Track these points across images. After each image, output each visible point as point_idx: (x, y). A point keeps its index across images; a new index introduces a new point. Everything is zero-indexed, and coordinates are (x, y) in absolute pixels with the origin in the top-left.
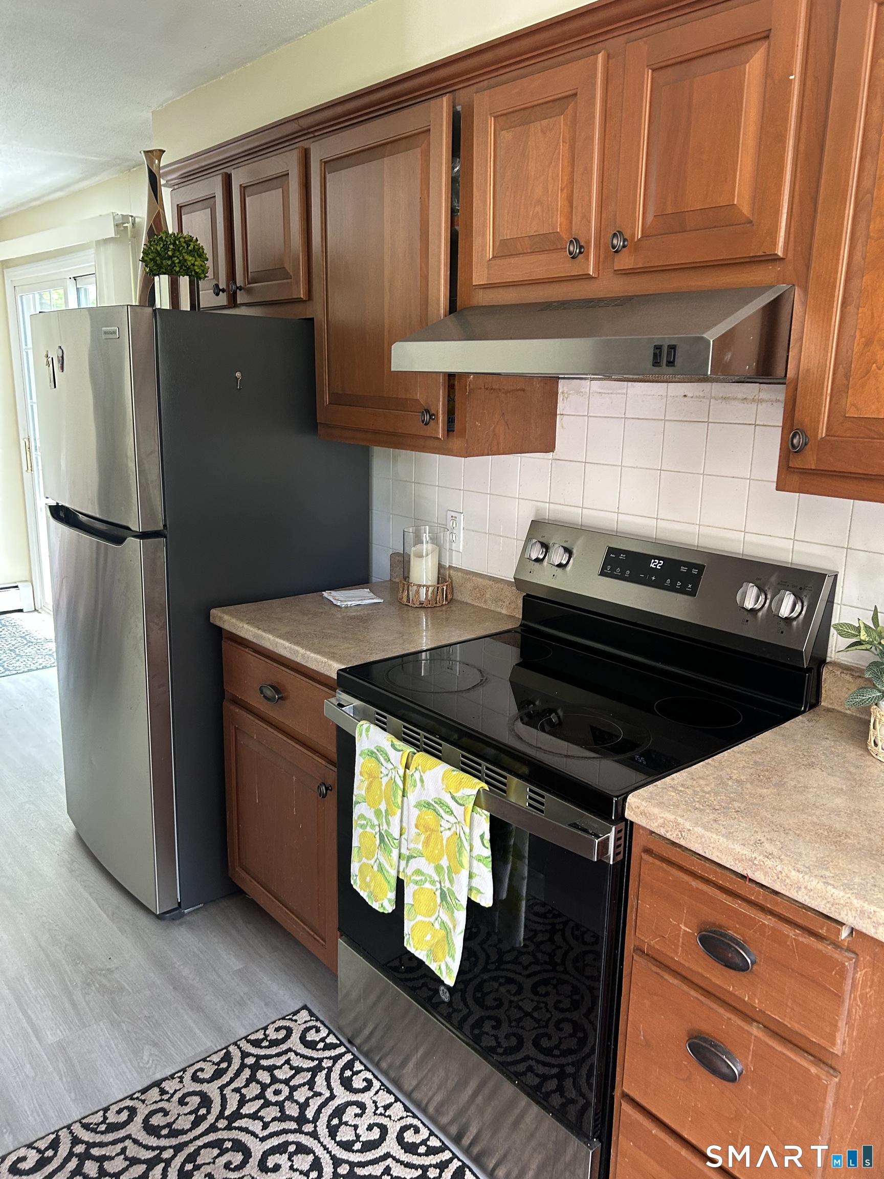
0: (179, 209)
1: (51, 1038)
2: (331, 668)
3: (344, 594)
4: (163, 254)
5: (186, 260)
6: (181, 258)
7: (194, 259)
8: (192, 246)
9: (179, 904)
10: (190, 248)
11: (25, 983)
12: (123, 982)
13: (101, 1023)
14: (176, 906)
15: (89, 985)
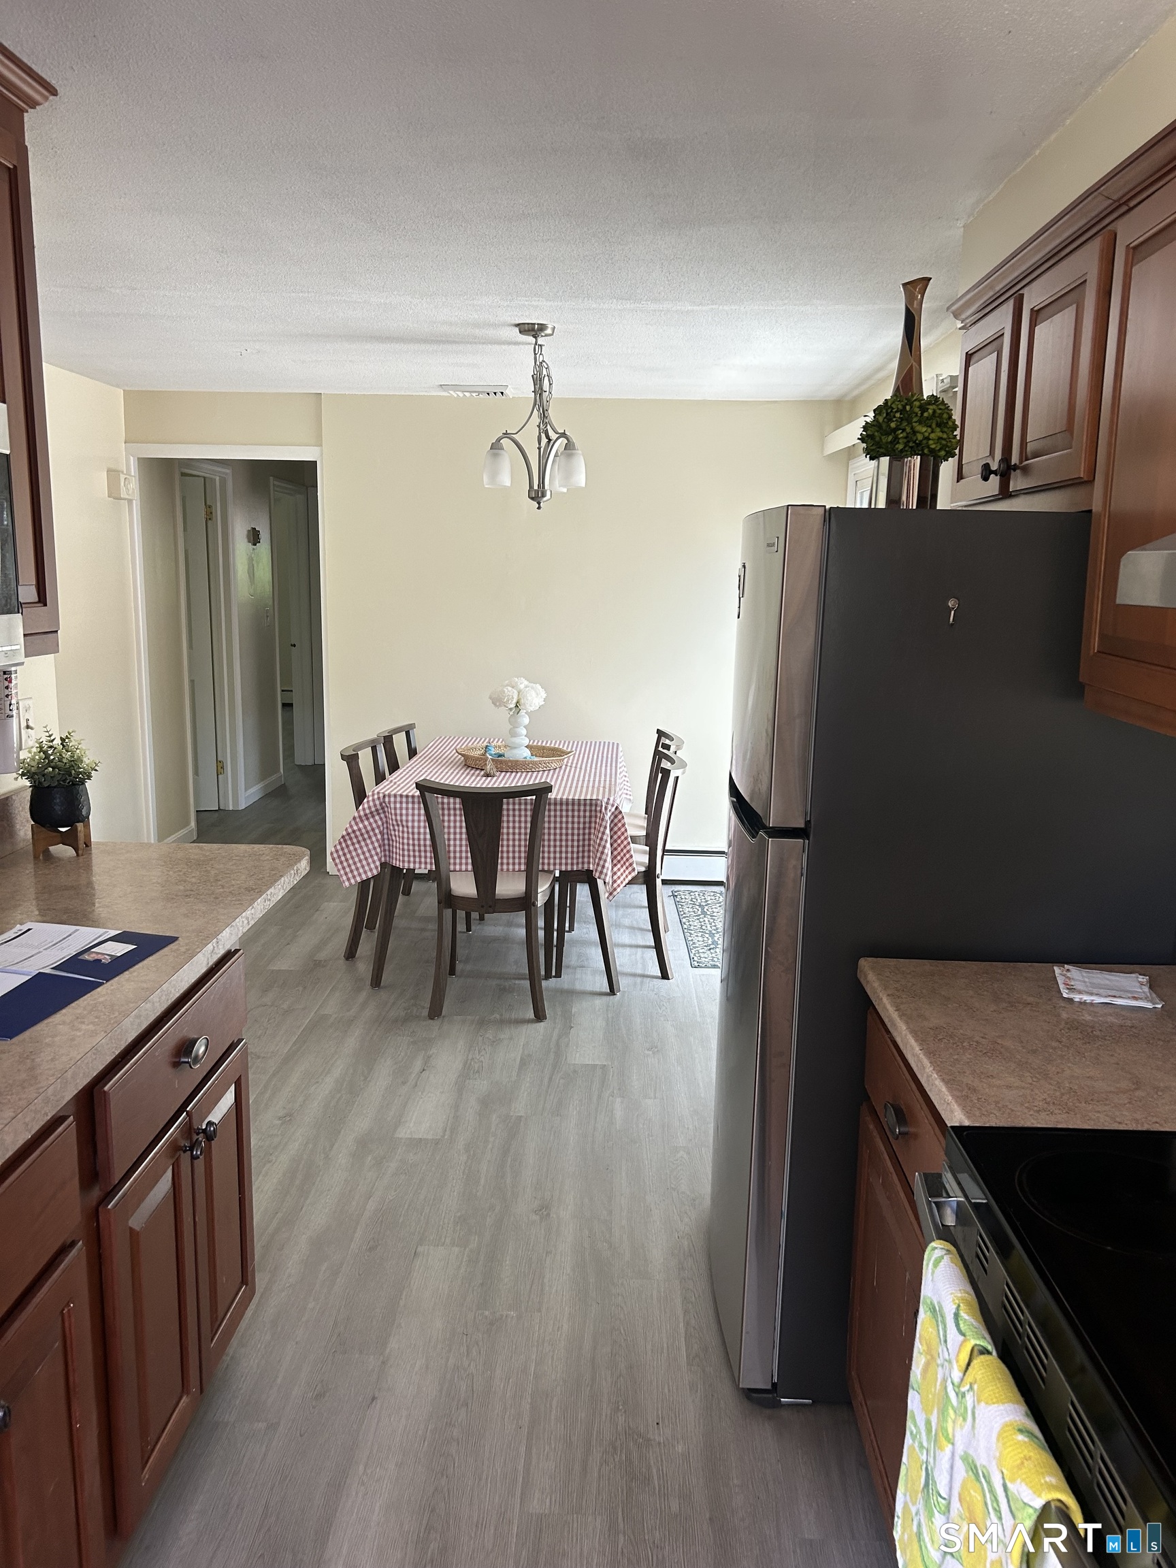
0: (968, 356)
1: (536, 1505)
2: (956, 1116)
3: (1088, 978)
4: (884, 426)
5: (915, 432)
6: (908, 430)
7: (929, 430)
8: (930, 411)
9: (774, 1385)
10: (926, 414)
11: (551, 1406)
12: (654, 1471)
13: (598, 1521)
14: (769, 1387)
15: (615, 1449)
